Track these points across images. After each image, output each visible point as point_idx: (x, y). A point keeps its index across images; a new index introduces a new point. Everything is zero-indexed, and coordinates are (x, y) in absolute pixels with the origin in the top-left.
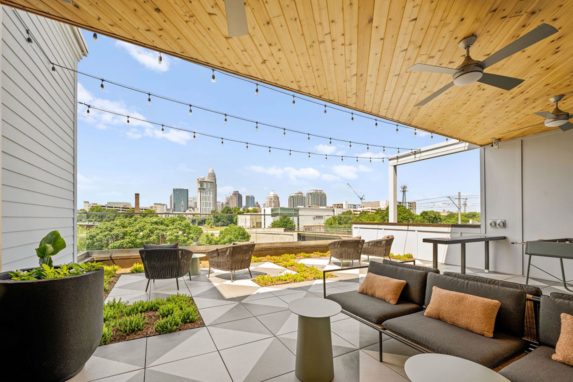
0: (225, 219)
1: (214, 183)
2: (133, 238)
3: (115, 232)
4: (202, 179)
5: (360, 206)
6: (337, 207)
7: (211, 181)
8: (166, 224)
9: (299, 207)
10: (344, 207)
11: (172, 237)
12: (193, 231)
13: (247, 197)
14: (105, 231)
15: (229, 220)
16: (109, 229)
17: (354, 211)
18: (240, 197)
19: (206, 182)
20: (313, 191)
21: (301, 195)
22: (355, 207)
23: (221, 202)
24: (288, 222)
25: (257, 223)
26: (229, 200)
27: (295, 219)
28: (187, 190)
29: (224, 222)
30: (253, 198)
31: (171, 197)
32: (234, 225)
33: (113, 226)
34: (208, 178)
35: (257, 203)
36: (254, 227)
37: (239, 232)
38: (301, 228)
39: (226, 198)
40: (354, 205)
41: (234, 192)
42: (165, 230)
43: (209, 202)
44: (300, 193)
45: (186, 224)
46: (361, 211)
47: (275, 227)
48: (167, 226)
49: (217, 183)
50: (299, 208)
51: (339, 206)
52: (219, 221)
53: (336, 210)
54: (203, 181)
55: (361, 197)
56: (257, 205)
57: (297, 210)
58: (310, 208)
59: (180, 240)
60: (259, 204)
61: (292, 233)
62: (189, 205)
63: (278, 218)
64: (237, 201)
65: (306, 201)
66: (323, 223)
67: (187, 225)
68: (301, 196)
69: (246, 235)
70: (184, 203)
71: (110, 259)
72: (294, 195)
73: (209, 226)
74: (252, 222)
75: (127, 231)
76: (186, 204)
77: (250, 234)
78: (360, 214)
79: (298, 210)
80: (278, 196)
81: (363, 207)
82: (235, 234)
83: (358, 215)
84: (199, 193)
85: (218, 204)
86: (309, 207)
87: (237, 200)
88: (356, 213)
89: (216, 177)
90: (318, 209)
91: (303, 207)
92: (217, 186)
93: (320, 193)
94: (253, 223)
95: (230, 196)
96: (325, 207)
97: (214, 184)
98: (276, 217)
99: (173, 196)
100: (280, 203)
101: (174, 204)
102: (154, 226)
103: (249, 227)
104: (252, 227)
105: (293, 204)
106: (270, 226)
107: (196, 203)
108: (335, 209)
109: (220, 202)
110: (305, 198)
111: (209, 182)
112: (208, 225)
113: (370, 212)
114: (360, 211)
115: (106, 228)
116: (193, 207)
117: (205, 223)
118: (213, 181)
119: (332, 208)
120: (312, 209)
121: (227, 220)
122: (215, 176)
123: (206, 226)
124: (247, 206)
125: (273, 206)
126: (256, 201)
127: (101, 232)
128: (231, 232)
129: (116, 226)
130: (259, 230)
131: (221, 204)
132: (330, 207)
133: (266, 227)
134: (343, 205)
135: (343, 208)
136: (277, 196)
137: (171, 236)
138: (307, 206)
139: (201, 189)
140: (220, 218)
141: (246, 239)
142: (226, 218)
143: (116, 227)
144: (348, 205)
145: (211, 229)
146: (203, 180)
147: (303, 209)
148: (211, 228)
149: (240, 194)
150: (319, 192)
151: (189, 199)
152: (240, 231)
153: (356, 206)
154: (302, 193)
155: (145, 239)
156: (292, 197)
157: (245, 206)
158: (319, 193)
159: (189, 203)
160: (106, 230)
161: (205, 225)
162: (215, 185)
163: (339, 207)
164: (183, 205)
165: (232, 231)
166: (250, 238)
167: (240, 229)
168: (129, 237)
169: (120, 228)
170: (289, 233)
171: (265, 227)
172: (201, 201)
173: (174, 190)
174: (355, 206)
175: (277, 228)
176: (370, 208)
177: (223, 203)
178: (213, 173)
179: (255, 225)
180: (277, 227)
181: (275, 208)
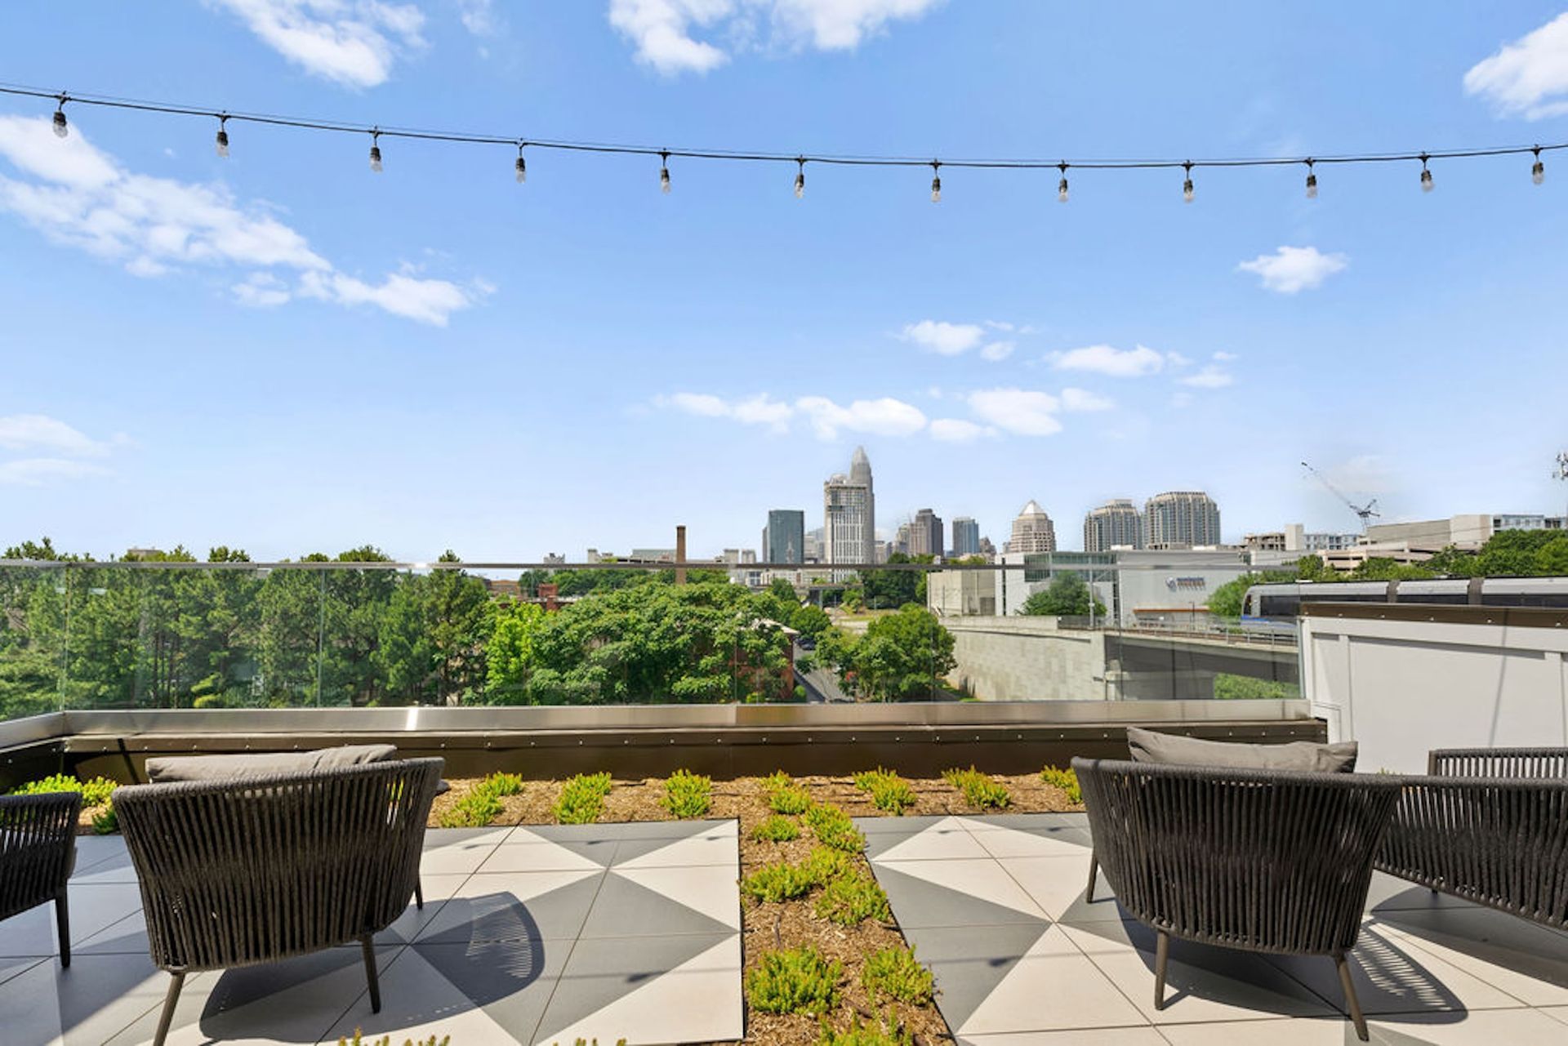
0: (893, 588)
1: (867, 490)
2: (640, 638)
3: (602, 622)
4: (837, 482)
5: (1359, 540)
6: (1263, 546)
7: (858, 485)
8: (716, 601)
9: (1116, 548)
10: (1291, 545)
11: (726, 637)
12: (807, 622)
13: (958, 525)
14: (584, 620)
15: (905, 592)
16: (592, 613)
17: (1330, 559)
18: (936, 525)
19: (846, 488)
20: (1169, 497)
21: (1127, 510)
22: (1335, 543)
23: (887, 542)
24: (1079, 597)
25: (983, 600)
26: (905, 536)
27: (1105, 588)
28: (802, 513)
29: (890, 598)
30: (974, 527)
31: (765, 531)
32: (917, 604)
33: (601, 606)
34: (852, 478)
35: (987, 541)
36: (972, 613)
37: (923, 628)
38: (1128, 619)
39: (900, 529)
40: (1331, 538)
41: (920, 512)
42: (713, 619)
43: (853, 542)
44: (1123, 506)
45: (764, 603)
46: (1365, 559)
47: (1036, 614)
48: (719, 607)
49: (874, 491)
50: (1117, 552)
51: (1270, 541)
52: (876, 594)
53: (1257, 554)
54: (838, 488)
55: (1363, 509)
56: (987, 548)
57: (1110, 558)
58: (1159, 551)
59: (747, 646)
60: (992, 543)
61: (1084, 635)
62: (806, 552)
63: (1044, 586)
64: (930, 538)
65: (1146, 530)
66: (1203, 601)
67: (768, 606)
68: (1126, 514)
69: (940, 638)
70: (793, 547)
71: (117, 748)
72: (1104, 511)
73: (850, 609)
74: (966, 597)
75: (626, 620)
76: (800, 549)
77: (954, 634)
78: (1361, 568)
79: (1112, 558)
80: (1050, 518)
81: (1373, 543)
82: (909, 633)
83: (1350, 573)
84: (829, 520)
85: (877, 546)
86: (1156, 547)
87: (930, 533)
88: (1338, 564)
89: (873, 474)
90: (1188, 554)
91: (1130, 547)
92: (876, 498)
93: (1194, 500)
94: (970, 599)
95: (908, 523)
96: (1212, 548)
97: (866, 493)
98: (1039, 583)
99: (768, 530)
100: (1056, 538)
101: (772, 551)
102: (687, 608)
103: (960, 613)
104: (966, 611)
105: (1101, 539)
106: (1021, 609)
107: (822, 546)
108: (1253, 552)
109: (883, 542)
110: (1139, 520)
111: (852, 488)
112: (848, 604)
113: (1404, 561)
114: (1361, 558)
115: (587, 612)
116: (816, 556)
117: (840, 601)
118: (865, 485)
119: (1242, 550)
120: (1161, 554)
121: (899, 590)
122: (869, 472)
123: (842, 609)
124: (957, 551)
125: (1035, 548)
126: (981, 536)
127: (576, 621)
128: (899, 627)
129: (608, 606)
130: (984, 622)
131: (885, 546)
132: (1235, 547)
133: (1010, 613)
134: (1287, 538)
135: (1287, 548)
136: (1046, 518)
137: (724, 635)
138: (1147, 546)
139: (834, 509)
140: (881, 586)
141: (941, 649)
142: (897, 584)
143: (606, 611)
144: (1308, 537)
145: (855, 616)
146: (840, 485)
147: (1129, 553)
148: (856, 613)
149: (937, 516)
150: (1190, 497)
151: (806, 537)
152: (926, 625)
153: (1343, 541)
154: (1129, 506)
155: (667, 641)
156: (1097, 518)
157: (951, 552)
158: (1191, 501)
159: (807, 547)
160: (585, 617)
161: (843, 605)
162: (868, 495)
163: (1271, 546)
164: (790, 552)
165: (900, 623)
166: (954, 644)
167: (925, 619)
168: (631, 635)
169: (616, 612)
170: (1075, 634)
171: (1005, 613)
172: (833, 540)
173: (770, 513)
174: (1336, 541)
175: (1043, 617)
176: (1404, 545)
177: (890, 544)
178: (864, 464)
179: (976, 604)
180: (1043, 614)
181: (1041, 553)
